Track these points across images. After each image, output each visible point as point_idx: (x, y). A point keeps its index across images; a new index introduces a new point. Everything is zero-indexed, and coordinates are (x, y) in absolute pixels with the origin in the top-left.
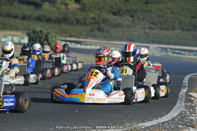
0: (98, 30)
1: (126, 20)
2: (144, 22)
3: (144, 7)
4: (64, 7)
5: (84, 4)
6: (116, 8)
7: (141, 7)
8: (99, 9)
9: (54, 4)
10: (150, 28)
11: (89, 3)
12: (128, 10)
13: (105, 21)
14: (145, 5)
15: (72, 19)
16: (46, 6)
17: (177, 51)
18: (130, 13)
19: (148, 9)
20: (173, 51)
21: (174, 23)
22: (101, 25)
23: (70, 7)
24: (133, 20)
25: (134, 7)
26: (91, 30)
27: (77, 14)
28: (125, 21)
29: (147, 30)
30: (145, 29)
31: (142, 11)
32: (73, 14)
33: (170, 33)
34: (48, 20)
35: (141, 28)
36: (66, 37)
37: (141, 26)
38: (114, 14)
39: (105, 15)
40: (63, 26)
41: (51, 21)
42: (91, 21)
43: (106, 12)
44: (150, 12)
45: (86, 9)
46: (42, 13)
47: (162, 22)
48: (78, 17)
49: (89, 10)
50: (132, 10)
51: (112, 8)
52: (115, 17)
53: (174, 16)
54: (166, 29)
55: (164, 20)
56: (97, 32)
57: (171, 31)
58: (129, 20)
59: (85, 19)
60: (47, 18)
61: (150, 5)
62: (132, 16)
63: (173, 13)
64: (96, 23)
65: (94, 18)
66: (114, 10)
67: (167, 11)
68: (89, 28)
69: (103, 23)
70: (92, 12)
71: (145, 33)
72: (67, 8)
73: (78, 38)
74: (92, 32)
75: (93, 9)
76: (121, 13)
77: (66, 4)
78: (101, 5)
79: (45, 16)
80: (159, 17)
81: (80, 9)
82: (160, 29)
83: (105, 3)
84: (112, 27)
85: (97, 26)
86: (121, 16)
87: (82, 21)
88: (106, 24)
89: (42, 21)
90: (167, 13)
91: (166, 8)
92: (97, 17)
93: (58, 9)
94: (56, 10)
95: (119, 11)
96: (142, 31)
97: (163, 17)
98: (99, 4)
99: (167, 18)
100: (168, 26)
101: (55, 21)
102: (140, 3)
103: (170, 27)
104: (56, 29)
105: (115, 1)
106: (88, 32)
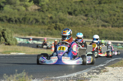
0: (56, 28)
2: (98, 20)
3: (98, 7)
4: (24, 9)
5: (42, 5)
6: (72, 9)
7: (94, 7)
8: (57, 9)
10: (103, 26)
11: (47, 4)
12: (82, 10)
13: (61, 20)
14: (98, 5)
15: (31, 20)
16: (7, 8)
18: (84, 12)
19: (101, 8)
22: (58, 23)
23: (29, 9)
24: (87, 19)
25: (88, 8)
26: (48, 29)
27: (35, 15)
28: (80, 20)
29: (100, 28)
30: (98, 26)
31: (95, 10)
32: (32, 15)
34: (10, 20)
35: (95, 26)
36: (25, 35)
37: (94, 24)
38: (70, 13)
39: (61, 15)
40: (23, 26)
41: (12, 21)
42: (49, 20)
43: (63, 12)
44: (103, 11)
45: (45, 10)
46: (4, 15)
47: (114, 20)
48: (37, 17)
50: (86, 10)
51: (68, 9)
52: (71, 16)
55: (115, 18)
56: (54, 30)
57: (122, 28)
58: (83, 19)
59: (43, 19)
60: (8, 18)
61: (102, 5)
62: (86, 15)
64: (53, 23)
65: (51, 18)
66: (70, 10)
67: (118, 10)
68: (47, 27)
69: (60, 22)
70: (49, 13)
71: (98, 30)
72: (27, 10)
73: (37, 36)
75: (50, 9)
76: (76, 12)
77: (26, 6)
78: (58, 6)
79: (6, 17)
80: (110, 16)
81: (38, 10)
82: (112, 27)
83: (62, 3)
85: (54, 25)
86: (76, 15)
87: (41, 21)
88: (63, 23)
89: (4, 21)
90: (118, 12)
91: (117, 7)
92: (54, 17)
93: (18, 10)
94: (16, 11)
96: (96, 29)
98: (56, 5)
99: (118, 16)
100: (120, 23)
101: (16, 21)
102: (94, 3)
103: (121, 25)
104: (17, 28)
105: (70, 2)
106: (46, 31)
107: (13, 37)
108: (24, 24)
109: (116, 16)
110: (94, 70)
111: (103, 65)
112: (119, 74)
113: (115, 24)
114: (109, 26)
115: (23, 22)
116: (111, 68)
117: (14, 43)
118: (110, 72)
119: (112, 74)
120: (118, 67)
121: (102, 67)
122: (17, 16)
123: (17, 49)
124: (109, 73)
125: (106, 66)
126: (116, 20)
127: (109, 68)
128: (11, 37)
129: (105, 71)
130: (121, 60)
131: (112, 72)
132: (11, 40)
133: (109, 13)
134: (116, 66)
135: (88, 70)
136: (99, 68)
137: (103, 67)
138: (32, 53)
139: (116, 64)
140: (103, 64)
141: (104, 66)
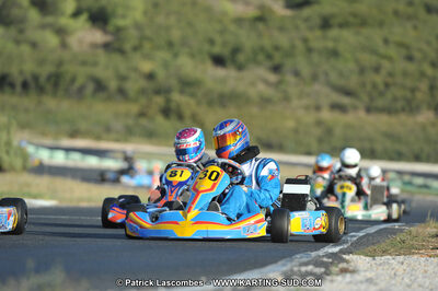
0: (166, 112)
1: (254, 80)
2: (317, 87)
3: (317, 39)
4: (52, 40)
5: (119, 30)
6: (225, 44)
7: (305, 40)
8: (170, 45)
9: (21, 31)
10: (336, 107)
11: (138, 26)
12: (262, 49)
13: (187, 85)
14: (318, 33)
15: (80, 81)
17: (419, 181)
18: (269, 57)
19: (330, 44)
20: (407, 178)
21: (413, 90)
22: (176, 97)
23: (73, 41)
24: (280, 82)
25: (283, 40)
26: (142, 114)
27: (95, 64)
28: (253, 84)
29: (326, 115)
30: (318, 108)
31: (310, 50)
32: (84, 63)
33: (401, 123)
34: (2, 82)
35: (307, 108)
36: (57, 135)
37: (305, 101)
38: (219, 61)
39: (188, 66)
40: (50, 103)
41: (12, 86)
42: (143, 83)
43: (192, 56)
44: (335, 54)
45: (128, 46)
47: (375, 86)
48: (99, 72)
49: (136, 49)
50: (277, 48)
51: (212, 42)
52: (220, 72)
53: (411, 67)
54: (389, 111)
55: (379, 79)
56: (160, 119)
57: (403, 117)
58: (266, 82)
59: (123, 78)
61: (334, 32)
62: (276, 69)
63: (410, 58)
64: (158, 92)
65: (151, 76)
66: (217, 50)
67: (392, 51)
68: (134, 108)
69: (182, 92)
70: (147, 57)
71: (319, 123)
72: (64, 45)
73: (98, 138)
74: (144, 122)
75: (147, 46)
76: (241, 58)
77: (61, 32)
78: (176, 34)
80: (362, 71)
81: (106, 46)
82: (369, 110)
83: (190, 24)
84: (210, 103)
85: (159, 100)
86: (240, 68)
87: (113, 85)
88: (193, 95)
90: (390, 59)
91: (386, 41)
92: (161, 74)
94: (25, 49)
95: (236, 51)
96: (309, 118)
97: (377, 70)
98: (168, 28)
99: (391, 74)
100: (395, 99)
101: (25, 85)
102: (303, 26)
103: (399, 105)
104: (27, 110)
105: (220, 21)
106: (130, 122)
107: (15, 143)
108: (55, 94)
109: (384, 72)
110: (306, 264)
111: (336, 249)
112: (393, 282)
113: (380, 102)
114: (355, 108)
115: (49, 87)
116: (368, 259)
117: (18, 163)
118: (362, 274)
119: (369, 281)
120: (390, 254)
121: (332, 254)
122: (29, 67)
123: (28, 185)
124: (358, 277)
125: (349, 252)
126: (381, 87)
127: (359, 261)
128: (8, 144)
129: (344, 271)
130: (401, 231)
131: (369, 275)
132: (8, 152)
133: (357, 61)
134: (385, 252)
135: (284, 265)
136: (325, 259)
137: (336, 257)
138: (81, 200)
139: (383, 246)
140: (335, 246)
141: (341, 251)
